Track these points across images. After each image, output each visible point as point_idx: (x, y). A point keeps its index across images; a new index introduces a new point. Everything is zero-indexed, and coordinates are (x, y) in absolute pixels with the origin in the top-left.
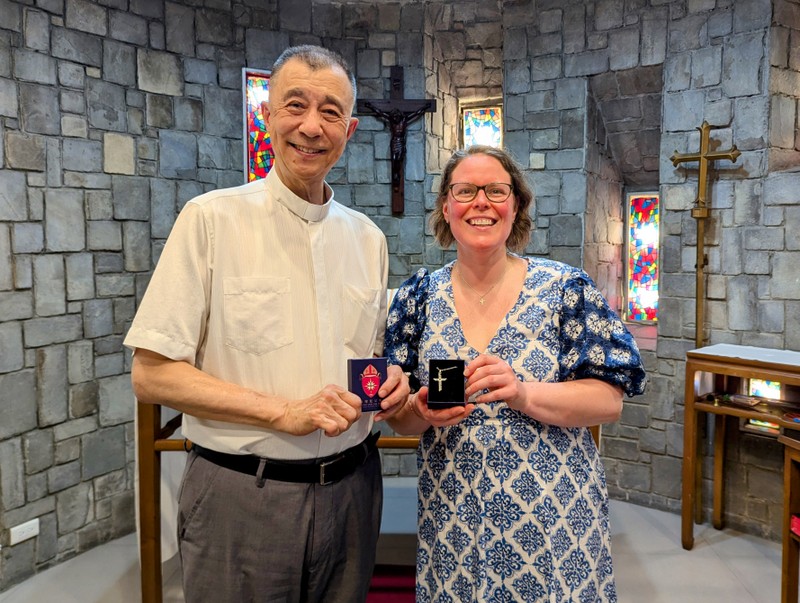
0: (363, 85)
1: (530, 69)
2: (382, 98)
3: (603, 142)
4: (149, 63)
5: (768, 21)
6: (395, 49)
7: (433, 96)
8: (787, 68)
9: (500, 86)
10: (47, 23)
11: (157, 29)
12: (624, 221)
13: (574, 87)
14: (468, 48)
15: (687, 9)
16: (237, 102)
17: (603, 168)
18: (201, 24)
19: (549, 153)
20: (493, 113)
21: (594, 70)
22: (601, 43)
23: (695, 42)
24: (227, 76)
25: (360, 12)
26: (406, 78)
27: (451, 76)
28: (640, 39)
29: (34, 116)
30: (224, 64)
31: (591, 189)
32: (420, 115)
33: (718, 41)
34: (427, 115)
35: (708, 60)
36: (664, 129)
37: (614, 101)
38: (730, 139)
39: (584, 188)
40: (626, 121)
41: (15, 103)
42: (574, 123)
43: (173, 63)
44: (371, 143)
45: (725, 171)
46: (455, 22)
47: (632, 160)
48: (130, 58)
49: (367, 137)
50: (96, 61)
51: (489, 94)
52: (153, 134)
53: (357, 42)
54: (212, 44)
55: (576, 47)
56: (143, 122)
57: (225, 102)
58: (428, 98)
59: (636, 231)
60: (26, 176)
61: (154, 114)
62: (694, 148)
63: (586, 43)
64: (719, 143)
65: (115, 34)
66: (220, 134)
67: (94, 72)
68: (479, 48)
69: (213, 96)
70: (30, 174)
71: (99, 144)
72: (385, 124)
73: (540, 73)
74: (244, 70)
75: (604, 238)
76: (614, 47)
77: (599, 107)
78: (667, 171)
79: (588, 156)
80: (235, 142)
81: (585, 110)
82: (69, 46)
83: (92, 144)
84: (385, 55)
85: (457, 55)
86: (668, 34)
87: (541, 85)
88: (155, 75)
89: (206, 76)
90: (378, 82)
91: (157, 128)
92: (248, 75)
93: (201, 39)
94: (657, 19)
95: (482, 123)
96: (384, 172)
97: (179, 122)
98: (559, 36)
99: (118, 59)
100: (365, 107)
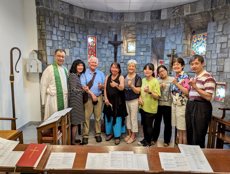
1: (141, 36)
2: (113, 41)
3: (154, 51)
4: (72, 35)
5: (183, 31)
6: (116, 31)
7: (123, 40)
8: (186, 39)
9: (135, 38)
10: (56, 29)
11: (73, 29)
13: (149, 40)
14: (129, 31)
15: (170, 27)
16: (86, 42)
17: (154, 55)
18: (80, 27)
19: (144, 52)
20: (134, 43)
21: (153, 37)
22: (154, 32)
23: (171, 34)
24: (85, 37)
25: (109, 24)
26: (117, 37)
27: (126, 36)
28: (161, 32)
29: (55, 46)
30: (84, 35)
31: (152, 59)
32: (120, 44)
33: (175, 34)
34: (121, 44)
35: (173, 37)
36: (165, 49)
37: (156, 43)
38: (176, 52)
39: (150, 59)
40: (159, 46)
41: (52, 44)
42: (149, 47)
43: (76, 35)
44: (111, 49)
46: (127, 26)
47: (159, 53)
48: (69, 35)
49: (110, 48)
50: (64, 36)
51: (133, 39)
52: (72, 48)
53: (108, 30)
54: (82, 31)
55: (150, 32)
56: (71, 46)
57: (84, 42)
58: (121, 41)
61: (72, 45)
62: (170, 53)
63: (152, 32)
65: (66, 30)
66: (83, 48)
67: (63, 38)
68: (131, 31)
69: (82, 41)
72: (113, 46)
73: (143, 37)
74: (88, 35)
76: (156, 33)
77: (154, 44)
78: (165, 57)
79: (151, 53)
80: (86, 49)
81: (151, 45)
82: (59, 33)
84: (114, 32)
85: (127, 32)
86: (166, 32)
87: (143, 39)
88: (73, 37)
89: (81, 37)
90: (112, 37)
91: (73, 47)
93: (80, 30)
94: (164, 29)
95: (131, 45)
96: (113, 55)
97: (76, 46)
98: (146, 30)
99: (67, 35)
100: (110, 42)
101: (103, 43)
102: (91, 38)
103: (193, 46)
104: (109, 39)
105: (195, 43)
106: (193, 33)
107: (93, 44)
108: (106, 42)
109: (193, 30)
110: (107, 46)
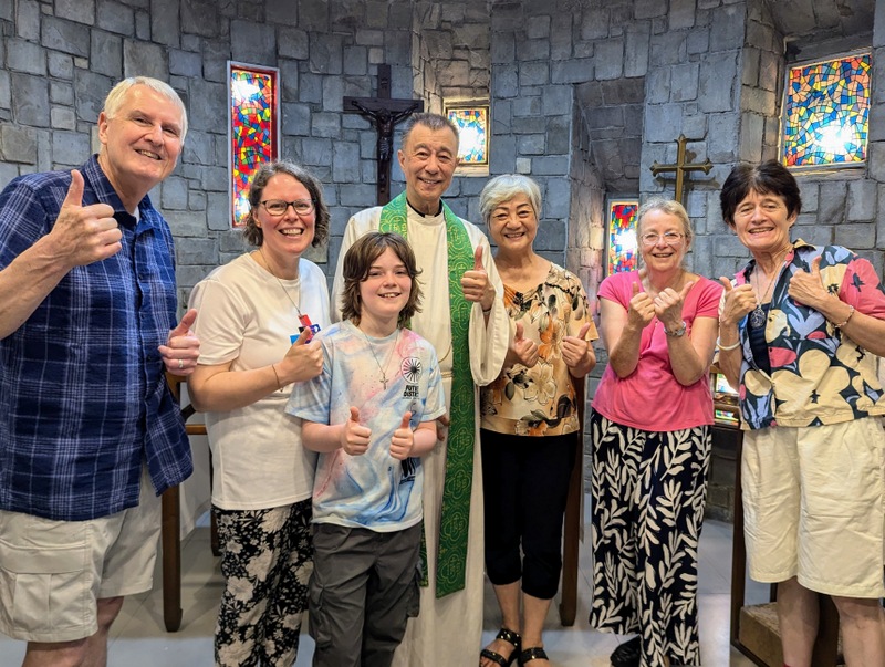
0: (349, 83)
1: (517, 73)
2: (368, 96)
3: (587, 149)
4: (135, 54)
5: (741, 43)
6: (383, 47)
7: (420, 96)
8: (757, 87)
9: (485, 87)
10: (36, 11)
11: (142, 19)
12: (605, 226)
13: (560, 94)
14: (455, 48)
15: (668, 25)
16: (223, 96)
17: (587, 175)
18: (186, 14)
19: (535, 158)
20: (478, 114)
21: (580, 79)
22: (587, 52)
23: (675, 58)
24: (211, 69)
25: (347, 7)
26: (393, 77)
27: (437, 75)
28: (624, 51)
29: (26, 107)
30: (209, 57)
31: (575, 194)
32: (407, 116)
33: (696, 58)
35: (687, 75)
36: (644, 140)
37: (599, 110)
38: (704, 152)
39: (569, 194)
40: (609, 129)
41: (8, 93)
42: (559, 129)
43: (159, 55)
44: (357, 142)
45: (699, 182)
46: (443, 21)
47: (614, 168)
48: (117, 49)
49: (353, 136)
50: (84, 51)
51: (474, 94)
53: (344, 38)
54: (197, 35)
55: (563, 54)
57: (210, 95)
58: (415, 98)
59: (617, 237)
60: (19, 168)
62: (672, 159)
63: (573, 51)
64: (694, 155)
65: (102, 24)
66: (205, 129)
67: (82, 63)
68: (466, 48)
69: (198, 89)
70: (22, 167)
71: (87, 137)
72: (372, 123)
73: (527, 78)
74: (229, 63)
75: (586, 244)
76: (599, 57)
77: (584, 114)
78: (647, 180)
79: (573, 164)
80: (219, 137)
81: (571, 117)
82: (58, 36)
83: (80, 136)
84: (373, 52)
85: (443, 54)
86: (650, 50)
87: (528, 91)
88: (141, 66)
89: (191, 68)
90: (365, 79)
92: (233, 68)
93: (187, 30)
94: (640, 32)
95: (466, 124)
96: (370, 172)
98: (546, 43)
99: (106, 49)
100: (351, 105)
101: (316, 108)
102: (251, 80)
103: (788, 124)
104: (350, 87)
105: (800, 104)
106: (786, 57)
107: (262, 113)
108: (334, 104)
109: (786, 40)
110: (335, 124)
